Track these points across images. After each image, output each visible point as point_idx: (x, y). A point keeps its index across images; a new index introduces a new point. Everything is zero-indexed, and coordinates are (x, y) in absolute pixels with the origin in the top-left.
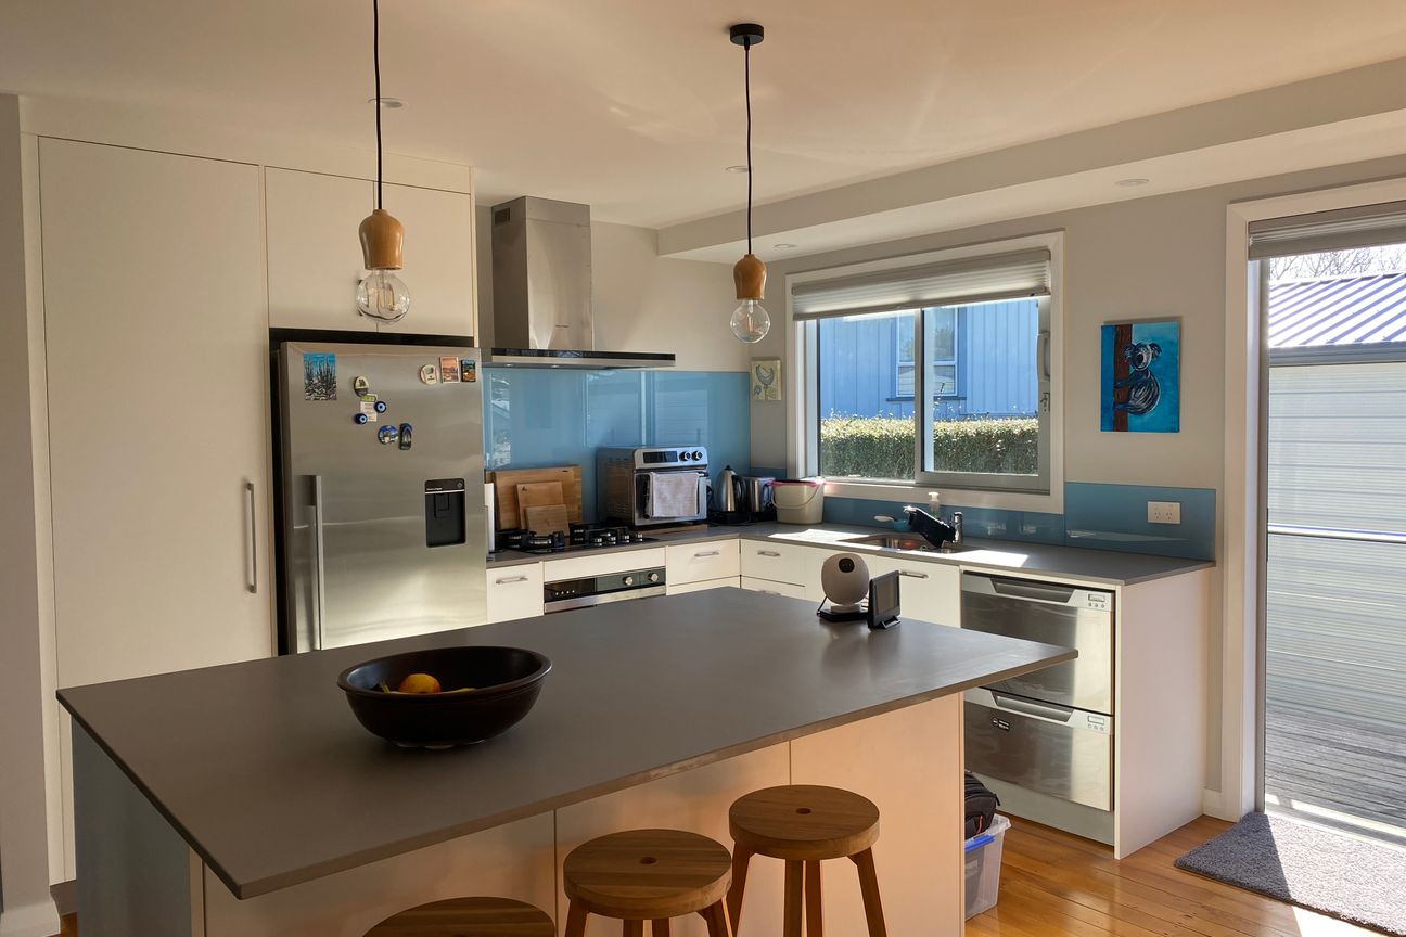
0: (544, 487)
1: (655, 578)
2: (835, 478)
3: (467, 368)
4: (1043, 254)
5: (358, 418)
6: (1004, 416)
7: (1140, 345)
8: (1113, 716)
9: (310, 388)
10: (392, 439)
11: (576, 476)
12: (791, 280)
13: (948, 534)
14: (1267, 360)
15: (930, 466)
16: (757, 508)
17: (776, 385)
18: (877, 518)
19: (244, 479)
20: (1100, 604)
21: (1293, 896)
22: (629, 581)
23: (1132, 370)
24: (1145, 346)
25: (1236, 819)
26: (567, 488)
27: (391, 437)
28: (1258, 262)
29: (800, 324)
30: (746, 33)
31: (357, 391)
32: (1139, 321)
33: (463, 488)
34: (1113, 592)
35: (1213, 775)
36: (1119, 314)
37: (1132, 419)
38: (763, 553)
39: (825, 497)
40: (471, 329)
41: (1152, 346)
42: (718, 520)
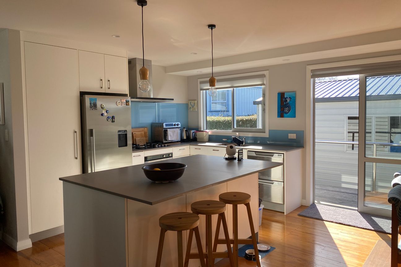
0: (140, 133)
1: (170, 155)
2: (211, 130)
3: (127, 102)
4: (263, 76)
5: (102, 115)
6: (241, 116)
7: (287, 97)
8: (284, 182)
9: (91, 107)
10: (110, 120)
11: (147, 130)
12: (199, 80)
13: (242, 142)
14: (315, 100)
15: (235, 127)
16: (192, 138)
17: (195, 107)
18: (223, 140)
19: (74, 130)
20: (280, 156)
21: (323, 219)
22: (164, 156)
23: (285, 103)
24: (288, 98)
25: (309, 205)
26: (145, 133)
27: (110, 119)
28: (313, 79)
29: (202, 91)
30: (212, 26)
31: (102, 108)
32: (286, 92)
33: (127, 132)
34: (284, 154)
35: (304, 196)
36: (282, 90)
37: (285, 115)
38: (196, 149)
39: (209, 135)
40: (127, 92)
41: (289, 98)
42: (183, 141)
